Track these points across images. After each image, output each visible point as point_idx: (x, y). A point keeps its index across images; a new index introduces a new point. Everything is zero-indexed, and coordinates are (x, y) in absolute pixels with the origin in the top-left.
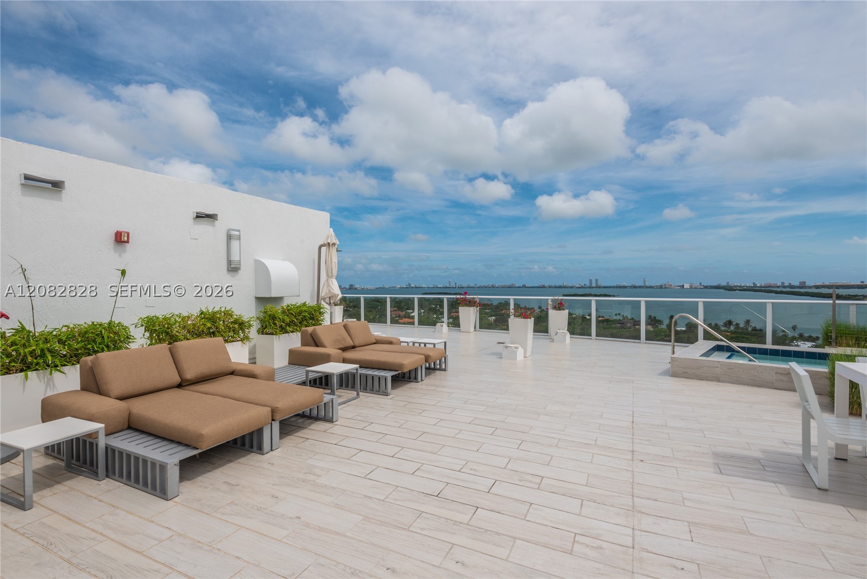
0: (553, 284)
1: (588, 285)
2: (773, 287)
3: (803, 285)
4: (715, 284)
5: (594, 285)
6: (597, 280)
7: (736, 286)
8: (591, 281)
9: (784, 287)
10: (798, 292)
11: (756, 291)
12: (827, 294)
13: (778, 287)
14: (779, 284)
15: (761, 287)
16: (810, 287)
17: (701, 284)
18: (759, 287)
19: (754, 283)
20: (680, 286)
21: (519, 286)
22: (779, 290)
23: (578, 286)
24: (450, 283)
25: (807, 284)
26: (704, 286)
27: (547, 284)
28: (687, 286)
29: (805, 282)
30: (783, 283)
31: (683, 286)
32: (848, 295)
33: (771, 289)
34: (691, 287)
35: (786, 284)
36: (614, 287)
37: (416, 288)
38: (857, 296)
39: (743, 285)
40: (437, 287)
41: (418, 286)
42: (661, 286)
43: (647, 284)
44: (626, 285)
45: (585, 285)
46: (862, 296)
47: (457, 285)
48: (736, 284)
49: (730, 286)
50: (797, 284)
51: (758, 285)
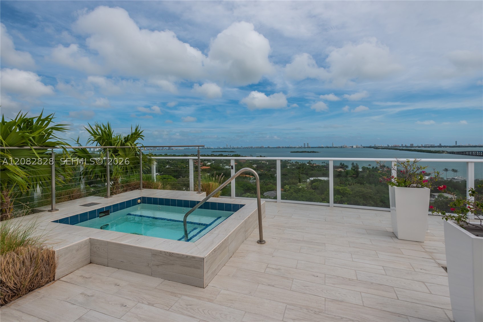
0: (284, 146)
1: (303, 146)
2: (398, 147)
3: (412, 146)
4: (369, 146)
5: (306, 146)
6: (308, 144)
7: (379, 147)
8: (305, 144)
9: (403, 147)
10: (411, 149)
11: (390, 149)
12: (425, 150)
13: (400, 147)
14: (400, 145)
15: (391, 147)
16: (416, 147)
17: (361, 145)
18: (390, 147)
19: (388, 145)
20: (351, 147)
21: (266, 147)
22: (401, 148)
23: (298, 147)
24: (227, 146)
25: (414, 145)
26: (363, 146)
27: (281, 146)
28: (354, 147)
29: (413, 144)
30: (402, 145)
31: (353, 146)
32: (435, 151)
33: (397, 148)
34: (357, 147)
35: (404, 145)
36: (317, 147)
37: (208, 148)
38: (439, 151)
39: (382, 146)
40: (220, 148)
41: (208, 147)
42: (342, 147)
43: (334, 146)
44: (323, 146)
45: (301, 146)
46: (442, 151)
47: (231, 147)
48: (379, 146)
49: (376, 147)
50: (409, 145)
51: (390, 146)
